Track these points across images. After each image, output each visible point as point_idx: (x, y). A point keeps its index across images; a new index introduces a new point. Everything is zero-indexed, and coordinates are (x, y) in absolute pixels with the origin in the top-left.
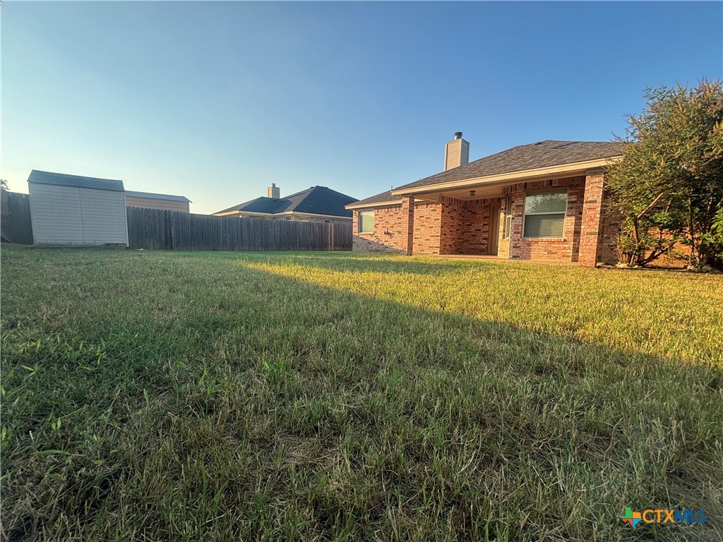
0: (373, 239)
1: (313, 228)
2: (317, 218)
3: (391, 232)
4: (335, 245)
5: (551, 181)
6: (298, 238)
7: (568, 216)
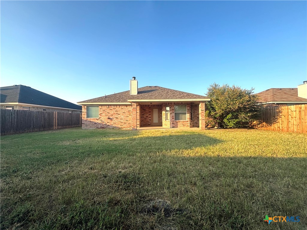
0: (99, 122)
1: (44, 115)
2: (37, 108)
3: (111, 118)
4: (58, 125)
5: (175, 103)
6: (32, 122)
7: (188, 113)
